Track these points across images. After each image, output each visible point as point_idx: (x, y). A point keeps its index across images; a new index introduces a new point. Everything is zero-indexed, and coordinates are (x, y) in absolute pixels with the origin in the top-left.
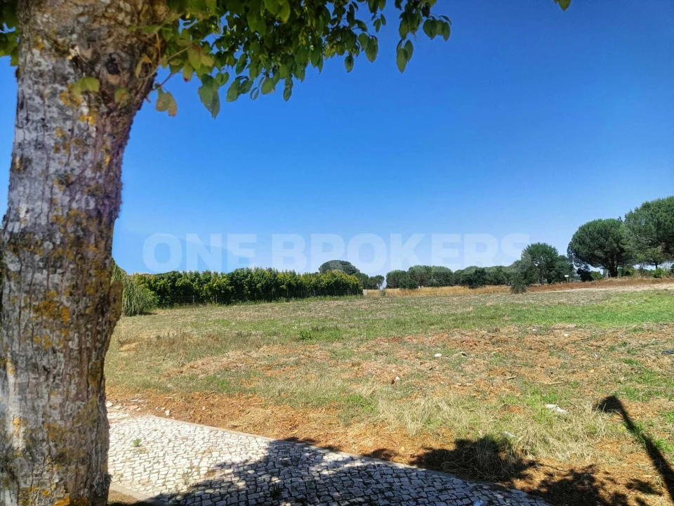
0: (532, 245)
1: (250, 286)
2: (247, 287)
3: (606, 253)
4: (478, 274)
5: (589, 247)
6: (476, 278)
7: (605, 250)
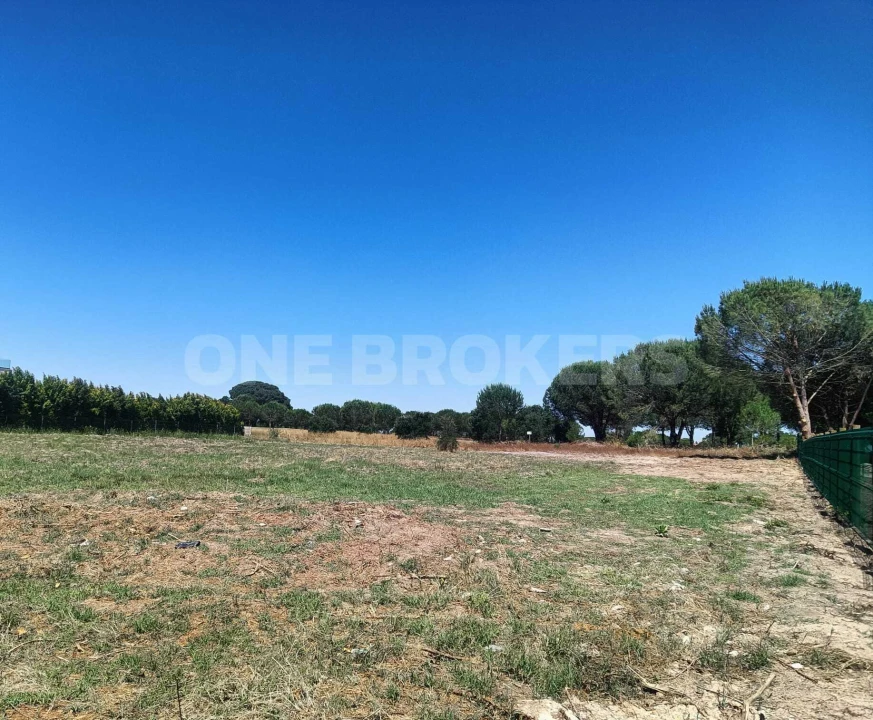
0: (493, 387)
1: (32, 404)
2: (26, 404)
3: (591, 407)
4: (420, 419)
5: (571, 398)
6: (415, 426)
7: (590, 403)
